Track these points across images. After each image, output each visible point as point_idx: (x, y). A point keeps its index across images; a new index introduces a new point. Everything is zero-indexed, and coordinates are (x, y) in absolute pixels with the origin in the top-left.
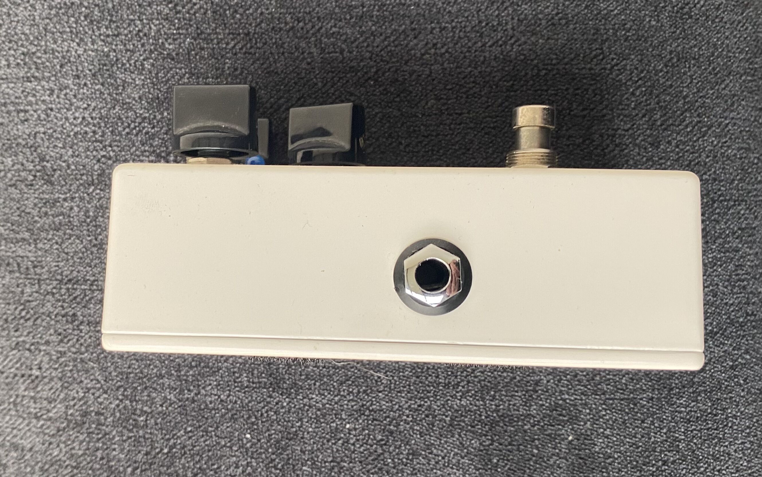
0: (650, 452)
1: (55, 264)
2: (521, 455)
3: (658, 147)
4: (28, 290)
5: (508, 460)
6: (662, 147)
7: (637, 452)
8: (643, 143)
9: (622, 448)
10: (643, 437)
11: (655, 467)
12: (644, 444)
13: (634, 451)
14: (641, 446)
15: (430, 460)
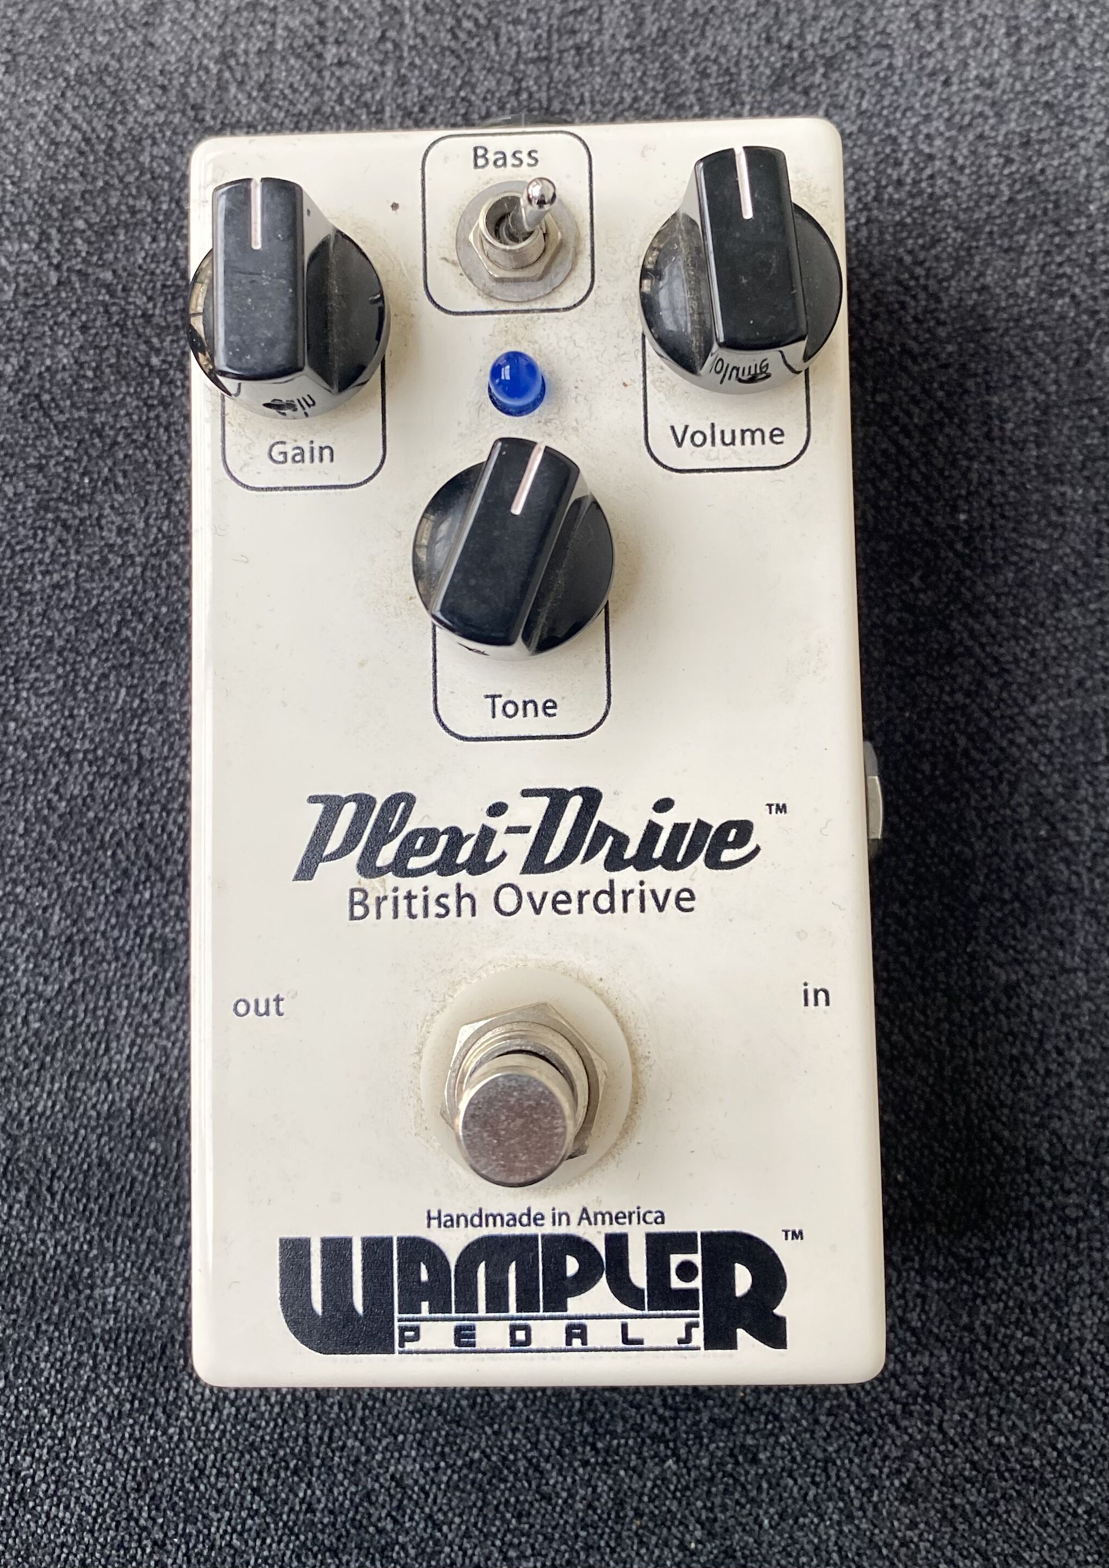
0: (184, 1510)
1: (587, 94)
2: (167, 1206)
3: (903, 1500)
4: (523, 34)
5: (155, 1176)
6: (903, 1509)
7: (182, 1480)
8: (912, 1466)
9: (191, 1444)
10: (220, 1492)
11: (150, 1523)
12: (203, 1496)
13: (184, 1473)
14: (197, 1488)
15: (150, 991)
